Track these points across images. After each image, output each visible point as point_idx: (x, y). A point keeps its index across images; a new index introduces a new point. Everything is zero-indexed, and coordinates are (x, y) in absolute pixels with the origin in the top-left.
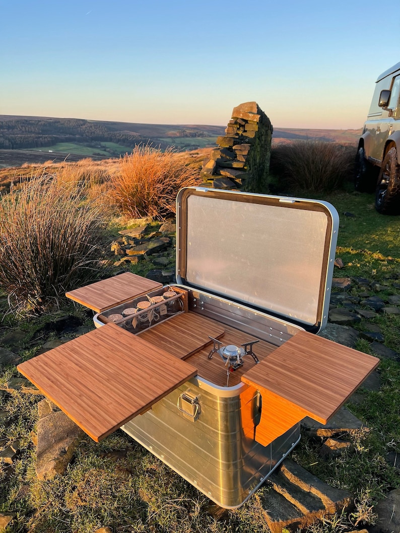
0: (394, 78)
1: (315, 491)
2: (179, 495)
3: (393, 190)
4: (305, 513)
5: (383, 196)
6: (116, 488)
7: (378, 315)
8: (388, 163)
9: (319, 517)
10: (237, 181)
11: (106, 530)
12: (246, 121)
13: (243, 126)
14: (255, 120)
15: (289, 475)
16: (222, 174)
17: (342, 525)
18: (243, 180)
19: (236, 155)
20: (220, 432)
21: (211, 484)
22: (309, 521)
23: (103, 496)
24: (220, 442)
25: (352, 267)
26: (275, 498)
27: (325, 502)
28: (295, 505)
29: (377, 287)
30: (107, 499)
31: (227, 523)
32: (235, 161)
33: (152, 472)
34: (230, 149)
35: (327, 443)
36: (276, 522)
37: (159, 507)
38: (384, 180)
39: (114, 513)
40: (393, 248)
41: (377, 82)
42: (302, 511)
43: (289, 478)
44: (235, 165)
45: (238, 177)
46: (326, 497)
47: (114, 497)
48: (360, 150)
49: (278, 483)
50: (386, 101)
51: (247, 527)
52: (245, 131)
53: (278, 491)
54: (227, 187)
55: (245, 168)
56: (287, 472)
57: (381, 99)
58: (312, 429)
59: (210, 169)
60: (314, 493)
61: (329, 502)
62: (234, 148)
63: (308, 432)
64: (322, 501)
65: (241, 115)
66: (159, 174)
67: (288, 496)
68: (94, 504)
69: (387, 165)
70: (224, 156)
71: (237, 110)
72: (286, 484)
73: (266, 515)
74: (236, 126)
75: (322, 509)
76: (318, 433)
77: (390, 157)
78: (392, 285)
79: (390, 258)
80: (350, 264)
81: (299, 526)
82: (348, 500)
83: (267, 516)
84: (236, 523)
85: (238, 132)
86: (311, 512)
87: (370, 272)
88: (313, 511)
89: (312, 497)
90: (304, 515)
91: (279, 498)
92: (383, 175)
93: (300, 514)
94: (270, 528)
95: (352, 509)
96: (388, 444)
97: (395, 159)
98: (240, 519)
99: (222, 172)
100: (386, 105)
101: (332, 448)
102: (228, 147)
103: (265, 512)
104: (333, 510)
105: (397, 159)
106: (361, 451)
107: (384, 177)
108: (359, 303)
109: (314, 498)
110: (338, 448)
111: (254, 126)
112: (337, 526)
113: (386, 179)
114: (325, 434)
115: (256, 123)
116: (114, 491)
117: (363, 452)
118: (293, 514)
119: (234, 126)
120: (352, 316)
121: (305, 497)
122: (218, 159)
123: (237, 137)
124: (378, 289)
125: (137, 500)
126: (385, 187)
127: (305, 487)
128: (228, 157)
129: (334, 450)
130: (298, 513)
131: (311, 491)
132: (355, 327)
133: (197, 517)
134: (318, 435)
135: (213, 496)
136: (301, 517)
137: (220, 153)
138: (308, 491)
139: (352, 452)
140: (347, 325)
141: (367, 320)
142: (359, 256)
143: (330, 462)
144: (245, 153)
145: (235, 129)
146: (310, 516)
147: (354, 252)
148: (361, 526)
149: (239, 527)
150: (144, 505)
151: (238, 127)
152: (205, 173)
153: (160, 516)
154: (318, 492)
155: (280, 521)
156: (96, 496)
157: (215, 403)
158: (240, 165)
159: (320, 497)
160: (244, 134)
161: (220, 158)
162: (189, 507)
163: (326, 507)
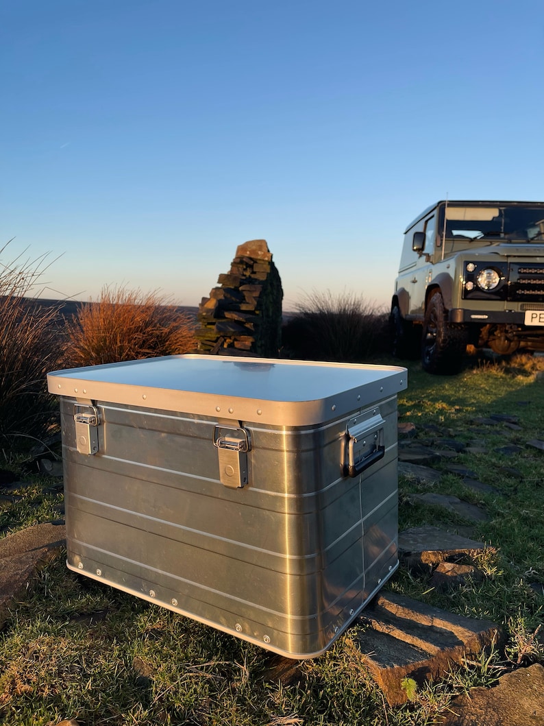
0: (427, 222)
1: (439, 623)
2: (210, 658)
3: (444, 341)
4: (433, 653)
5: (431, 352)
6: (89, 663)
7: (461, 455)
8: (433, 312)
9: (457, 659)
10: (247, 326)
11: (73, 723)
12: (255, 261)
13: (251, 267)
14: (266, 259)
15: (393, 609)
16: (227, 316)
17: (497, 667)
18: (255, 326)
19: (244, 296)
20: (286, 495)
21: (270, 615)
22: (442, 665)
23: (64, 675)
24: (287, 517)
25: (411, 416)
26: (378, 639)
27: (461, 635)
28: (413, 645)
29: (449, 431)
30: (73, 679)
31: (302, 687)
32: (244, 303)
33: (155, 634)
34: (236, 289)
35: (440, 569)
36: (389, 668)
37: (173, 679)
38: (429, 334)
39: (88, 698)
40: (456, 400)
41: (405, 233)
42: (428, 651)
43: (394, 612)
44: (244, 307)
45: (248, 321)
46: (460, 628)
47: (86, 676)
48: (394, 310)
49: (379, 619)
50: (421, 247)
51: (337, 690)
52: (254, 273)
53: (381, 630)
54: (234, 332)
55: (257, 312)
56: (389, 604)
57: (415, 243)
58: (413, 552)
59: (210, 310)
60: (439, 626)
61: (467, 634)
62: (241, 288)
63: (407, 558)
64: (456, 634)
65: (248, 253)
66: (138, 319)
67: (398, 634)
68: (46, 690)
69: (432, 315)
70: (229, 296)
71: (242, 249)
72: (390, 619)
73: (369, 661)
74: (241, 266)
75: (458, 645)
76: (422, 557)
77: (434, 305)
78: (468, 430)
79: (457, 407)
80: (408, 414)
81: (427, 675)
82: (496, 631)
83: (371, 662)
84: (318, 685)
85: (245, 273)
86: (442, 649)
87: (436, 420)
88: (446, 649)
89: (437, 632)
90: (433, 656)
91: (385, 639)
92: (427, 328)
93: (424, 654)
94: (381, 683)
95: (505, 640)
96: (526, 573)
97: (441, 304)
98: (324, 679)
99: (228, 315)
100: (420, 250)
101: (449, 574)
102: (233, 287)
103: (365, 658)
104: (477, 647)
105: (443, 304)
106: (493, 576)
107: (430, 330)
108: (432, 444)
109: (442, 633)
110: (459, 573)
111: (265, 266)
112: (489, 669)
113: (432, 333)
114: (433, 559)
115: (267, 263)
116: (85, 666)
117: (496, 576)
118: (415, 657)
119: (239, 265)
120: (429, 454)
121: (427, 633)
122: (221, 300)
123: (244, 278)
124: (453, 433)
125: (130, 677)
126: (433, 340)
127: (424, 620)
128: (233, 299)
129: (452, 577)
130: (421, 654)
131: (434, 624)
132: (434, 467)
133: (247, 686)
134: (424, 561)
135: (272, 643)
136: (427, 658)
137: (224, 292)
138: (430, 624)
139: (480, 578)
140: (423, 465)
141: (449, 460)
142: (418, 406)
143: (451, 594)
144: (256, 294)
145: (241, 270)
146: (443, 657)
147: (410, 403)
148: (528, 661)
149: (325, 691)
150: (145, 683)
151: (245, 267)
152: (204, 314)
153: (176, 693)
154: (446, 623)
155: (396, 666)
156: (50, 674)
157: (277, 438)
158: (251, 308)
159: (451, 630)
160: (253, 276)
161: (223, 298)
162: (229, 674)
163: (465, 642)
